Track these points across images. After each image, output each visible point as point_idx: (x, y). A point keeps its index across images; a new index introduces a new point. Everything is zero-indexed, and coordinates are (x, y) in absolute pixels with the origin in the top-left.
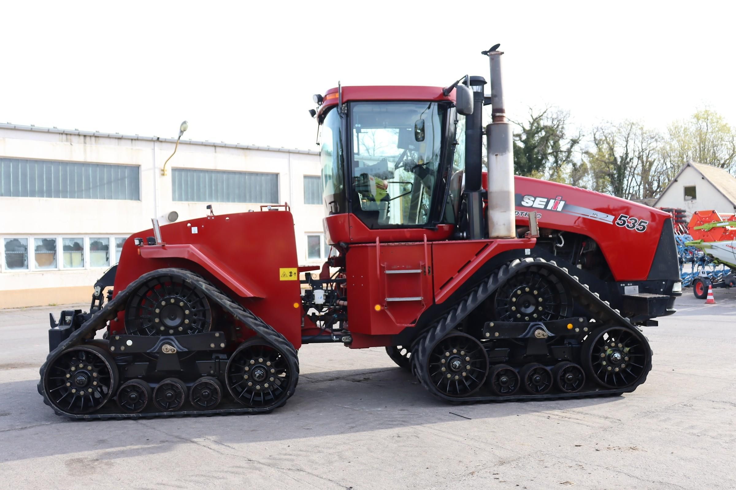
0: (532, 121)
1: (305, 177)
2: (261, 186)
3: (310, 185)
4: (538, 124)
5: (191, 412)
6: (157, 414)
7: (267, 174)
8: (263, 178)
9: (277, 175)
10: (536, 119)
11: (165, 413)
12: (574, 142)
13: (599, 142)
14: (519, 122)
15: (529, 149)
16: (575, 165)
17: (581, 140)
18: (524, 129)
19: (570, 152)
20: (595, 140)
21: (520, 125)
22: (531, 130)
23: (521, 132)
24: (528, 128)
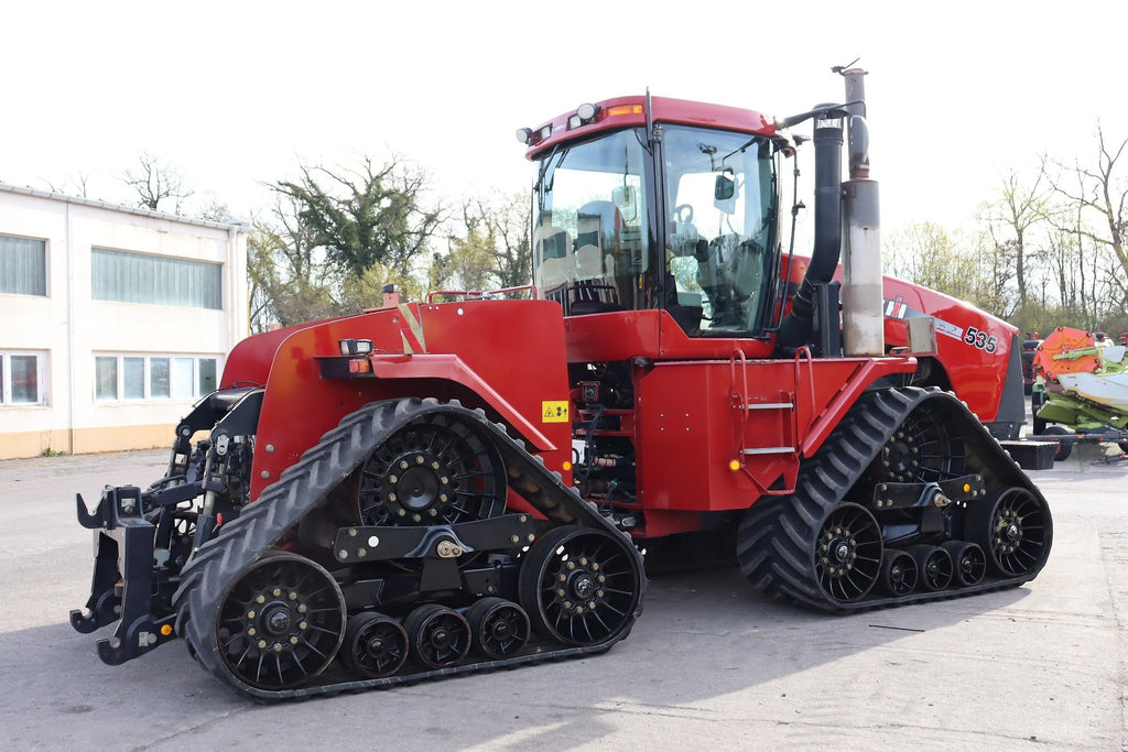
1: (95, 249)
2: (14, 261)
3: (102, 266)
5: (485, 664)
6: (428, 674)
7: (26, 239)
8: (18, 246)
9: (43, 243)
10: (377, 177)
11: (442, 671)
12: (430, 219)
13: (472, 223)
14: (348, 181)
15: (364, 227)
16: (436, 256)
17: (441, 217)
18: (356, 193)
19: (423, 234)
20: (466, 218)
21: (348, 184)
22: (366, 196)
23: (351, 198)
24: (362, 191)
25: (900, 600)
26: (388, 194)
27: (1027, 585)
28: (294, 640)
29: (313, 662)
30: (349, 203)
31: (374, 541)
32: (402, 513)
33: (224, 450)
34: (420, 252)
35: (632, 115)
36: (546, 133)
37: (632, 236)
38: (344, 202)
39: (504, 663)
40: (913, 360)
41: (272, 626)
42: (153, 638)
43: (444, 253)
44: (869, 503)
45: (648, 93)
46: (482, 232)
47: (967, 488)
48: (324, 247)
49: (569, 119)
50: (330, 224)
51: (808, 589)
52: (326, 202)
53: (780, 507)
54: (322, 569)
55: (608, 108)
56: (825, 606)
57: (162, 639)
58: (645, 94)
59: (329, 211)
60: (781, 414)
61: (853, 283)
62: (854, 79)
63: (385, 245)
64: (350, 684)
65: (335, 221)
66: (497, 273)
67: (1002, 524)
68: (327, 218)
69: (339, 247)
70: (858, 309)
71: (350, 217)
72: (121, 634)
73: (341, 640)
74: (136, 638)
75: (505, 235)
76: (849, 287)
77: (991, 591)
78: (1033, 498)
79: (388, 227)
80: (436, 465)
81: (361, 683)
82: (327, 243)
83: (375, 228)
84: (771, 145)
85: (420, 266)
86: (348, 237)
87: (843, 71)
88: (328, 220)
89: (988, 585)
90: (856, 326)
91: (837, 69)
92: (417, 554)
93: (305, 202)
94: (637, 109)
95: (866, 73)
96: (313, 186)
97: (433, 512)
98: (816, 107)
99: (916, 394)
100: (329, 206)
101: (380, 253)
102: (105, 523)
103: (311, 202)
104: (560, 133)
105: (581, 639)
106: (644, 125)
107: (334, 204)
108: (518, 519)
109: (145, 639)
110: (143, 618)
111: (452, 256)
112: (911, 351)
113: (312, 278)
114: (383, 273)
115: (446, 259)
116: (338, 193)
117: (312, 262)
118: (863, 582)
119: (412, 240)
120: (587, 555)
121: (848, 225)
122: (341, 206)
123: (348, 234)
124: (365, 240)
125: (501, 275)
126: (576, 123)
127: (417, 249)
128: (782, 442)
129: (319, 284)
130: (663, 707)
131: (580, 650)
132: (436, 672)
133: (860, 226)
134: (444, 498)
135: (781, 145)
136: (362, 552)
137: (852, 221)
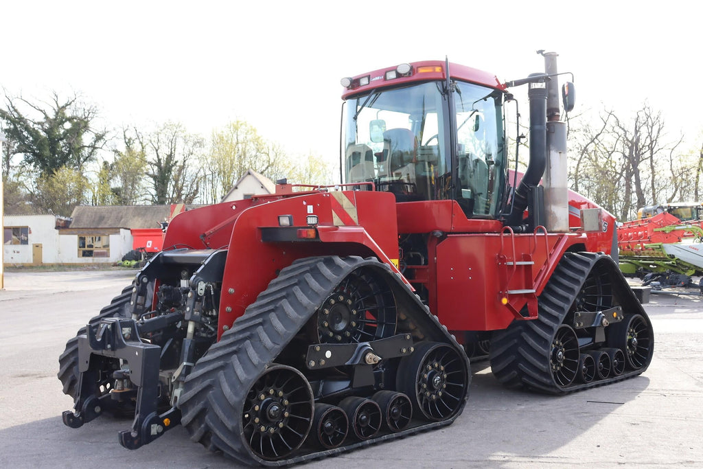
0: (56, 109)
4: (64, 114)
5: (391, 436)
6: (360, 444)
10: (63, 107)
12: (99, 138)
13: (129, 142)
14: (41, 109)
15: (53, 141)
16: (105, 163)
17: (107, 137)
18: (47, 117)
19: (94, 147)
20: (125, 138)
21: (41, 111)
22: (55, 119)
23: (44, 121)
24: (52, 116)
25: (589, 385)
26: (70, 120)
27: (643, 374)
28: (281, 425)
29: (294, 440)
30: (41, 124)
31: (328, 354)
32: (331, 334)
33: (203, 292)
34: (90, 160)
35: (434, 72)
36: (364, 82)
37: (426, 152)
38: (39, 123)
39: (400, 434)
40: (584, 235)
41: (270, 415)
42: (160, 428)
43: (111, 161)
44: (572, 324)
45: (447, 59)
46: (137, 147)
47: (615, 314)
48: (23, 154)
49: (386, 73)
50: (27, 138)
51: (545, 380)
52: (25, 122)
53: (520, 328)
54: (301, 374)
55: (418, 68)
56: (554, 390)
57: (165, 428)
58: (445, 60)
59: (27, 128)
60: (523, 268)
61: (552, 186)
62: (550, 59)
63: (68, 154)
64: (318, 454)
65: (32, 136)
66: (151, 176)
67: (628, 337)
68: (25, 133)
69: (34, 154)
70: (555, 203)
71: (43, 134)
72: (138, 427)
73: (311, 423)
74: (149, 429)
75: (157, 151)
76: (550, 189)
77: (627, 378)
78: (644, 321)
79: (72, 142)
80: (350, 302)
81: (324, 453)
82: (25, 151)
83: (61, 143)
84: (503, 97)
85: (92, 171)
86: (42, 147)
87: (544, 53)
88: (26, 135)
89: (627, 375)
90: (554, 213)
91: (540, 52)
92: (353, 362)
93: (9, 122)
94: (438, 69)
95: (558, 55)
96: (16, 111)
97: (348, 334)
98: (531, 75)
99: (593, 256)
100: (27, 125)
101: (64, 159)
102: (109, 346)
103: (13, 122)
104: (377, 81)
105: (437, 417)
106: (443, 80)
107: (31, 124)
108: (405, 337)
109: (155, 429)
110: (153, 414)
111: (117, 163)
112: (583, 230)
113: (11, 176)
114: (65, 174)
115: (112, 165)
116: (33, 117)
117: (11, 164)
118: (570, 375)
119: (86, 152)
120: (438, 361)
121: (549, 150)
122: (36, 126)
123: (42, 145)
124: (53, 151)
125: (154, 177)
126: (392, 75)
127: (89, 158)
128: (524, 287)
129: (15, 179)
130: (533, 457)
131: (438, 424)
132: (364, 443)
133: (557, 151)
134: (354, 324)
135: (509, 97)
136: (323, 362)
137: (552, 147)
